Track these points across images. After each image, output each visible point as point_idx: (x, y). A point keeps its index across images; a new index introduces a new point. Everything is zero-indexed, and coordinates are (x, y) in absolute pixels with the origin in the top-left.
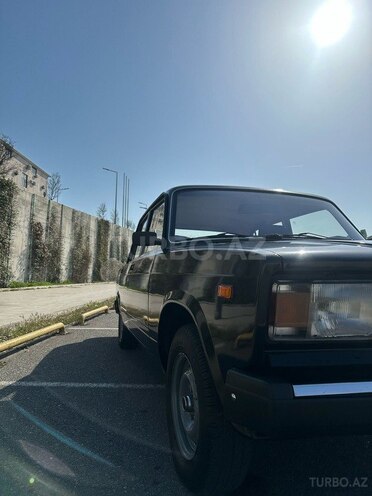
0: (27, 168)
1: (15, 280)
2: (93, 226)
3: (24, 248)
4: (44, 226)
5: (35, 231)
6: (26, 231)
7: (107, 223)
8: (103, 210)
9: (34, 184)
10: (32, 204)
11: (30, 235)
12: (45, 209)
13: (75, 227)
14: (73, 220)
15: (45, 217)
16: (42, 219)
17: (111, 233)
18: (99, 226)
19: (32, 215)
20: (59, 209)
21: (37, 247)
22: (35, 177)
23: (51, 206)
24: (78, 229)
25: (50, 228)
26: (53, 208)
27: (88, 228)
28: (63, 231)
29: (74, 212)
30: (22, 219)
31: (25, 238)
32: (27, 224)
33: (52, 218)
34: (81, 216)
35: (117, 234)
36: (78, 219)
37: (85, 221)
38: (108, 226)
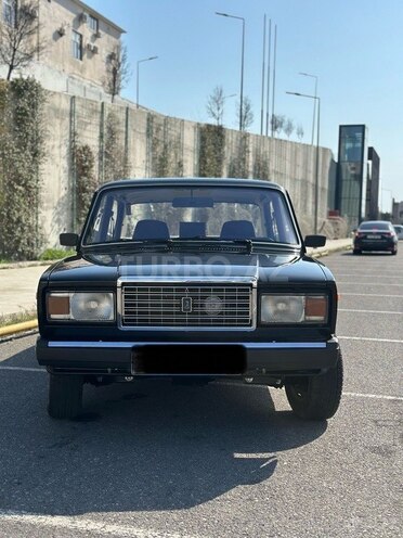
0: (80, 19)
1: (50, 246)
2: (190, 140)
3: (63, 193)
4: (95, 150)
5: (79, 163)
6: (64, 163)
7: (219, 131)
8: (218, 100)
9: (95, 51)
10: (72, 114)
11: (71, 170)
12: (96, 120)
13: (153, 147)
14: (149, 134)
15: (97, 135)
16: (90, 139)
17: (229, 152)
18: (203, 139)
19: (73, 134)
20: (122, 116)
21: (84, 190)
22: (97, 36)
23: (107, 113)
24: (159, 149)
25: (105, 154)
26: (110, 116)
27: (179, 145)
28: (131, 157)
29: (150, 118)
30: (57, 143)
31: (64, 176)
32: (65, 150)
33: (109, 134)
34: (165, 124)
35: (243, 149)
36: (158, 130)
37: (173, 133)
38: (222, 137)
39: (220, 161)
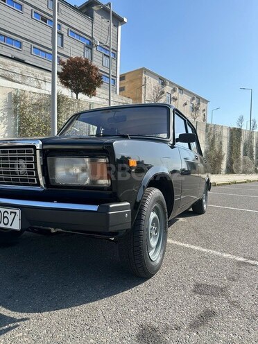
0: (193, 99)
2: (226, 133)
7: (239, 130)
8: (241, 120)
9: (198, 109)
13: (208, 136)
14: (207, 130)
17: (244, 138)
18: (232, 133)
22: (199, 104)
24: (211, 137)
27: (220, 135)
29: (207, 125)
34: (214, 128)
35: (251, 137)
36: (211, 129)
37: (218, 131)
38: (241, 132)
39: (239, 141)
